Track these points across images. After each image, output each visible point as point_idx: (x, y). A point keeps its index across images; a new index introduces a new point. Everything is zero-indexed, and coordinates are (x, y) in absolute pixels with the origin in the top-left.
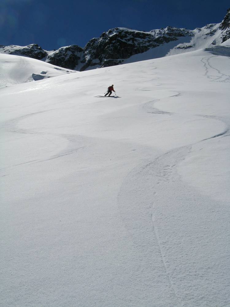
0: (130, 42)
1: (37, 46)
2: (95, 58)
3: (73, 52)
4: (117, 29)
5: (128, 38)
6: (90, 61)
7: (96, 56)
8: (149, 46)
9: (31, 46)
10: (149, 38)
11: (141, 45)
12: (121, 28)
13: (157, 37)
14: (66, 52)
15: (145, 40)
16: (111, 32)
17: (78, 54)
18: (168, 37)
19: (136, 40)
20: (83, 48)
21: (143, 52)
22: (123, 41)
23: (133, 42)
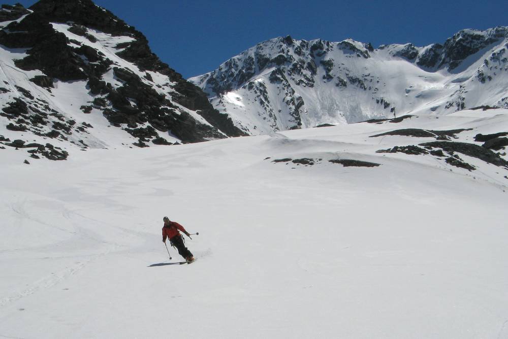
0: (468, 45)
1: (411, 45)
2: (448, 56)
3: (434, 52)
4: (463, 32)
5: (468, 41)
6: (444, 59)
7: (448, 55)
8: (480, 47)
9: (407, 47)
10: (482, 40)
11: (475, 47)
12: (466, 30)
13: (486, 39)
14: (429, 52)
15: (479, 42)
16: (458, 35)
17: (438, 51)
18: (493, 38)
19: (473, 42)
20: (442, 45)
21: (474, 53)
22: (464, 44)
23: (471, 45)
